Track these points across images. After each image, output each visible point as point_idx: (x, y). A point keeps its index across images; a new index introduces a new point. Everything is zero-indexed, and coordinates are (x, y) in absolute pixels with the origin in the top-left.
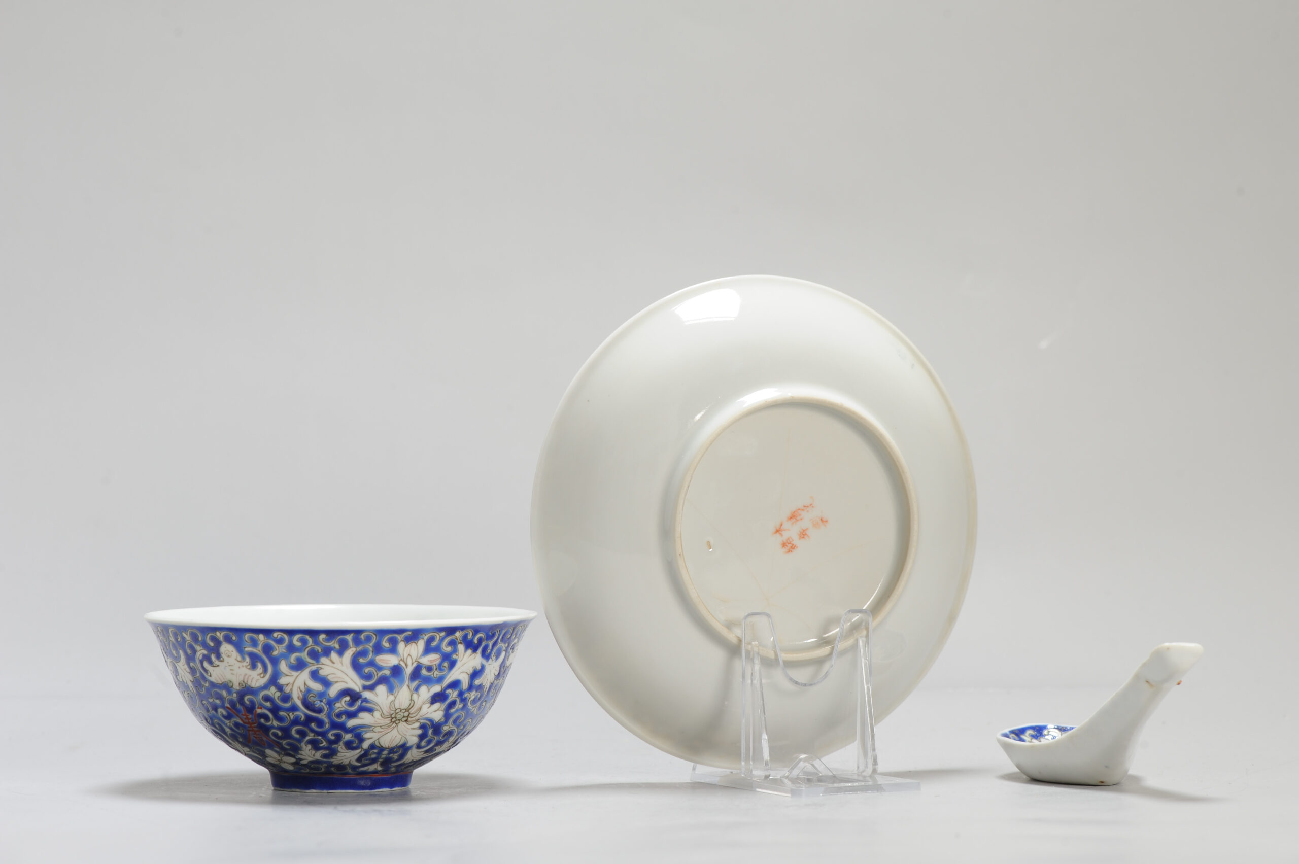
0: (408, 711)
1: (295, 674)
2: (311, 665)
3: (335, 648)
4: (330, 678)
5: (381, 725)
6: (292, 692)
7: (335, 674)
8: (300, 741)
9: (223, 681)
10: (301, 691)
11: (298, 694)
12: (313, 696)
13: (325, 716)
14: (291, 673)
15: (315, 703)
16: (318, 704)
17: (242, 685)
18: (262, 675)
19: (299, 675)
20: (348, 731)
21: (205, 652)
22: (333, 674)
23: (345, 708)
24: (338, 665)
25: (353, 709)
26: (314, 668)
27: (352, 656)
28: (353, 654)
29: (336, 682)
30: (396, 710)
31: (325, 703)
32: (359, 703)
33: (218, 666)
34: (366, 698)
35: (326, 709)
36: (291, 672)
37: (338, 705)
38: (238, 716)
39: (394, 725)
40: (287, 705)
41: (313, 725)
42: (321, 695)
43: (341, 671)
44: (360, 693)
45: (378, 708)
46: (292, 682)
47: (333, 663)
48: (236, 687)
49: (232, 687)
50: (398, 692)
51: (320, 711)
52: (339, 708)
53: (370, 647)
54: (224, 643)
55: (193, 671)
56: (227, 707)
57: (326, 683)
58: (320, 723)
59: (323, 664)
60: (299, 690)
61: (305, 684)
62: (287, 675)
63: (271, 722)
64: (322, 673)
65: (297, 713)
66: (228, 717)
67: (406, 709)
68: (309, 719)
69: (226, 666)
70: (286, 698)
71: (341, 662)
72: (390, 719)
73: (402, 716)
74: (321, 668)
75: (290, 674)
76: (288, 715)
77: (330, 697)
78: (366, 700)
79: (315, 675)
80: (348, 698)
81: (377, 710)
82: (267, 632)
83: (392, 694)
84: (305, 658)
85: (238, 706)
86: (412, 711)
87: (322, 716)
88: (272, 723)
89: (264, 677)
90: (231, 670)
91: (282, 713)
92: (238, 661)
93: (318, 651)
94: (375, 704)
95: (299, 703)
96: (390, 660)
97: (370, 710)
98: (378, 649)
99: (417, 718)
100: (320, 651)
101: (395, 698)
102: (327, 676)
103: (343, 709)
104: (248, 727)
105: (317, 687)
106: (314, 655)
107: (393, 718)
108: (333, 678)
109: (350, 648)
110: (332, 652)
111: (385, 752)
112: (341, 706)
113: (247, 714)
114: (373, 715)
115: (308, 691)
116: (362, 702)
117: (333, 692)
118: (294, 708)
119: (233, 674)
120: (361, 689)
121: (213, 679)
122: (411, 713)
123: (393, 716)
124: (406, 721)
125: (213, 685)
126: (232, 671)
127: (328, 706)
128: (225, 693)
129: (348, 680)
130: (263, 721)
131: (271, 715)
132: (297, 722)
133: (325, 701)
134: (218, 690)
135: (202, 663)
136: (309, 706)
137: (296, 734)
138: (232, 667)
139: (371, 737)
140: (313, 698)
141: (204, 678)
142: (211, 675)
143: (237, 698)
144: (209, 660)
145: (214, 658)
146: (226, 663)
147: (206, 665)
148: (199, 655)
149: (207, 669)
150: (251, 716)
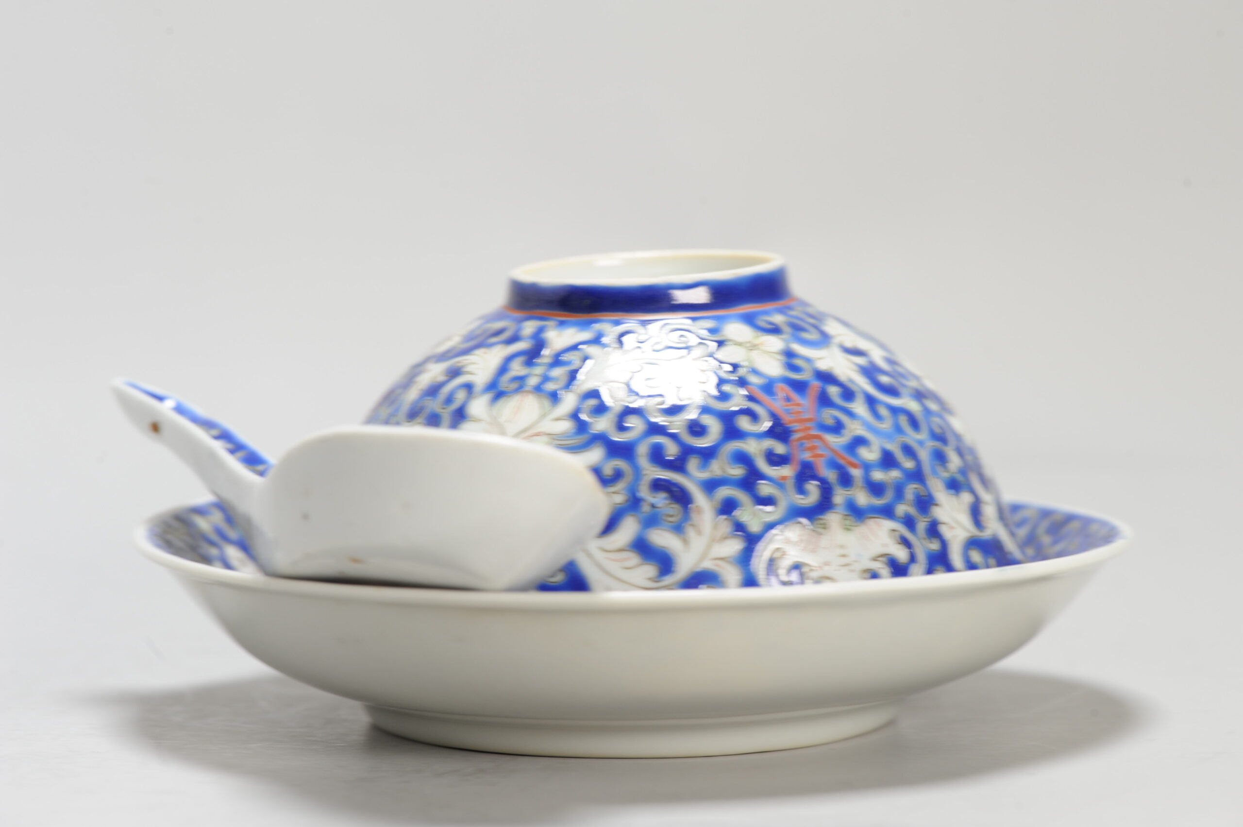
1: (707, 565)
2: (671, 586)
4: (633, 559)
6: (713, 521)
7: (623, 568)
8: (707, 410)
9: (863, 527)
10: (694, 526)
11: (699, 519)
12: (671, 516)
13: (647, 473)
15: (665, 503)
16: (660, 499)
17: (821, 523)
18: (778, 551)
19: (697, 564)
20: (601, 438)
22: (628, 569)
23: (604, 492)
24: (618, 587)
26: (668, 580)
29: (621, 550)
31: (644, 503)
33: (874, 559)
35: (644, 488)
36: (714, 567)
37: (619, 499)
40: (724, 492)
41: (672, 450)
42: (652, 521)
43: (611, 575)
46: (715, 544)
48: (833, 518)
49: (843, 517)
51: (658, 485)
52: (617, 493)
55: (933, 530)
56: (855, 466)
57: (643, 549)
58: (657, 456)
60: (698, 526)
61: (687, 542)
62: (723, 559)
63: (762, 448)
64: (650, 570)
65: (704, 475)
66: (859, 441)
68: (678, 465)
69: (856, 561)
70: (728, 507)
74: (650, 579)
75: (718, 562)
76: (724, 470)
77: (635, 516)
79: (665, 563)
85: (831, 475)
87: (653, 472)
88: (759, 446)
89: (774, 548)
90: (845, 555)
91: (738, 472)
92: (829, 579)
95: (700, 498)
102: (639, 564)
103: (609, 490)
104: (809, 429)
105: (661, 538)
108: (627, 560)
111: (533, 381)
112: (612, 496)
115: (678, 529)
117: (628, 529)
118: (710, 486)
119: (842, 547)
121: (888, 524)
125: (887, 512)
126: (843, 552)
127: (640, 495)
128: (863, 498)
129: (600, 556)
130: (780, 449)
131: (762, 465)
132: (708, 455)
133: (646, 508)
134: (878, 502)
135: (913, 559)
136: (682, 497)
137: (714, 427)
138: (844, 561)
139: (558, 419)
140: (671, 512)
141: (909, 522)
142: (892, 531)
143: (836, 493)
144: (897, 569)
145: (885, 575)
146: (857, 568)
147: (901, 554)
148: (917, 571)
149: (900, 543)
150: (807, 456)
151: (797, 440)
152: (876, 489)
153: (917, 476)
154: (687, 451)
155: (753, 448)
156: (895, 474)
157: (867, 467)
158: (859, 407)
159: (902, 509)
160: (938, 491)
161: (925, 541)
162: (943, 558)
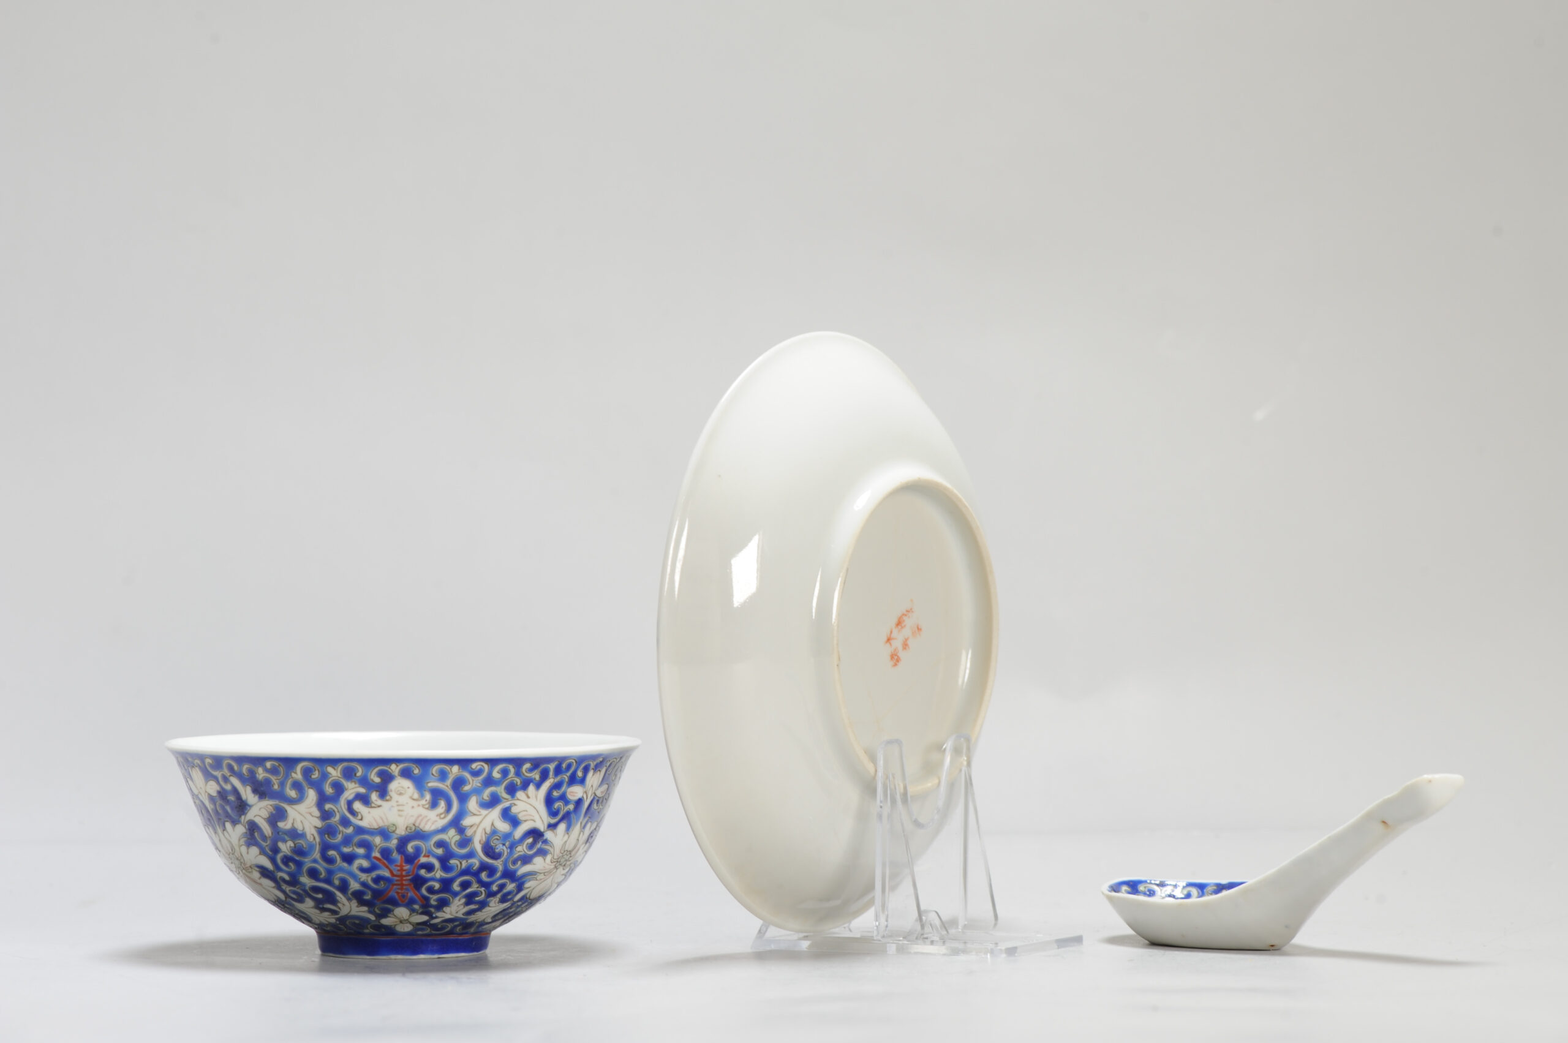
1: (484, 812)
2: (506, 800)
3: (535, 779)
4: (521, 817)
5: (545, 872)
6: (474, 835)
7: (527, 811)
8: (455, 894)
9: (381, 824)
10: (486, 833)
11: (482, 837)
12: (497, 839)
13: (501, 863)
14: (480, 812)
15: (497, 847)
16: (500, 848)
17: (411, 829)
18: (442, 816)
19: (489, 813)
20: (514, 879)
21: (362, 790)
22: (524, 811)
23: (524, 851)
24: (532, 800)
25: (531, 852)
26: (506, 804)
27: (548, 788)
28: (550, 786)
29: (525, 821)
30: (563, 853)
31: (507, 846)
32: (539, 845)
33: (379, 806)
34: (546, 839)
35: (505, 854)
36: (480, 810)
37: (519, 848)
38: (387, 867)
39: (553, 872)
40: (464, 851)
41: (484, 876)
42: (507, 836)
43: (534, 807)
44: (543, 832)
46: (477, 823)
47: (528, 797)
48: (401, 831)
49: (394, 832)
50: (572, 831)
51: (498, 857)
52: (519, 852)
53: (566, 777)
54: (399, 777)
55: (325, 815)
56: (376, 858)
57: (515, 822)
58: (492, 871)
59: (518, 799)
60: (484, 833)
61: (493, 824)
62: (474, 815)
63: (433, 873)
64: (514, 810)
65: (471, 861)
66: (365, 870)
67: (569, 853)
68: (482, 867)
69: (392, 806)
70: (465, 842)
71: (536, 797)
72: (555, 864)
73: (564, 860)
74: (515, 805)
75: (478, 813)
76: (461, 863)
77: (515, 839)
78: (545, 841)
79: (506, 814)
80: (530, 840)
81: (551, 853)
82: (464, 763)
83: (567, 832)
84: (501, 793)
85: (395, 855)
87: (497, 862)
88: (435, 874)
89: (443, 818)
90: (399, 810)
91: (453, 862)
92: (414, 799)
93: (517, 783)
94: (552, 846)
95: (478, 848)
96: (576, 793)
97: (544, 852)
98: (573, 780)
99: (572, 861)
100: (519, 783)
101: (568, 838)
102: (518, 813)
103: (521, 853)
104: (397, 881)
105: (504, 827)
106: (512, 790)
108: (525, 816)
109: (549, 779)
110: (531, 784)
112: (521, 849)
113: (404, 864)
114: (545, 860)
115: (494, 832)
116: (541, 844)
117: (519, 833)
118: (471, 855)
119: (400, 816)
120: (546, 827)
121: (364, 824)
125: (360, 830)
126: (401, 813)
127: (509, 851)
128: (377, 840)
129: (537, 818)
130: (423, 872)
131: (437, 864)
132: (466, 872)
133: (507, 844)
134: (367, 837)
135: (350, 804)
136: (489, 851)
137: (456, 887)
138: (401, 808)
140: (495, 841)
141: (345, 822)
142: (361, 819)
143: (395, 846)
144: (365, 800)
145: (374, 796)
146: (393, 803)
147: (358, 806)
148: (348, 795)
149: (357, 813)
150: (407, 867)
151: (409, 875)
152: (365, 844)
153: (326, 845)
154: (476, 874)
155: (439, 874)
156: (346, 850)
157: (367, 856)
158: (354, 886)
160: (313, 835)
161: (336, 810)
162: (322, 799)
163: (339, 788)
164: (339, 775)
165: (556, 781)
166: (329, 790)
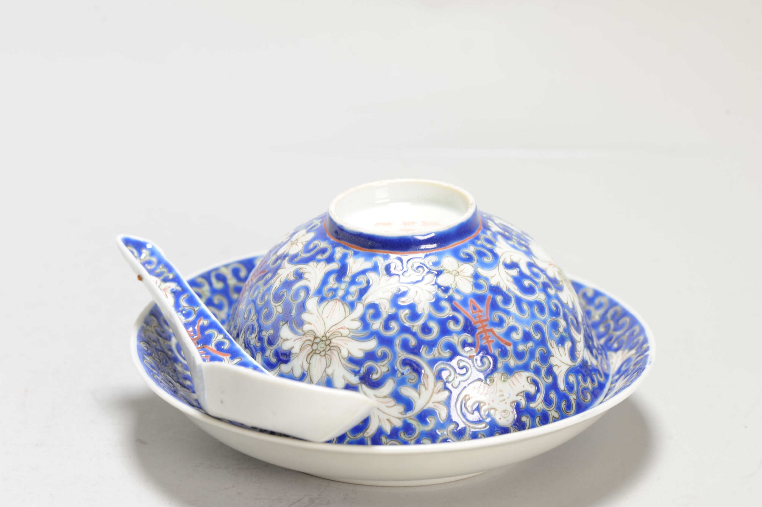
0: (313, 350)
1: (430, 405)
2: (411, 417)
3: (386, 438)
4: (392, 402)
5: (341, 338)
6: (435, 383)
7: (387, 407)
8: (431, 317)
9: (513, 379)
10: (424, 385)
11: (427, 382)
12: (412, 380)
13: (399, 355)
14: (434, 406)
15: (409, 372)
16: (407, 370)
17: (491, 380)
18: (467, 398)
19: (425, 405)
20: (376, 334)
21: (532, 405)
22: (389, 407)
23: (377, 365)
24: (384, 417)
25: (369, 363)
26: (410, 414)
27: (368, 427)
28: (367, 429)
29: (385, 397)
30: (325, 355)
31: (398, 372)
32: (363, 370)
33: (518, 395)
34: (355, 375)
35: (398, 364)
37: (385, 369)
38: (498, 338)
39: (328, 335)
40: (438, 365)
41: (413, 342)
42: (402, 382)
43: (381, 410)
44: (361, 383)
45: (343, 361)
46: (435, 395)
47: (388, 420)
48: (498, 376)
49: (502, 374)
50: (322, 377)
51: (405, 363)
52: (384, 366)
54: (509, 427)
55: (550, 371)
56: (509, 345)
57: (397, 397)
58: (405, 345)
59: (399, 418)
60: (426, 386)
61: (420, 395)
62: (439, 402)
63: (460, 340)
64: (400, 408)
65: (430, 357)
66: (512, 329)
67: (315, 353)
68: (415, 351)
69: (509, 398)
71: (380, 420)
72: (331, 345)
73: (319, 344)
74: (401, 413)
75: (436, 404)
76: (440, 354)
77: (393, 379)
78: (356, 373)
79: (408, 405)
80: (375, 377)
81: (344, 359)
83: (328, 375)
84: (418, 425)
85: (496, 352)
86: (308, 349)
87: (403, 355)
88: (459, 339)
89: (466, 396)
90: (503, 395)
91: (447, 354)
92: (494, 409)
93: (404, 434)
94: (345, 367)
95: (426, 370)
97: (352, 360)
99: (305, 338)
100: (402, 434)
101: (325, 371)
102: (395, 405)
103: (380, 364)
104: (485, 326)
105: (407, 391)
106: (408, 428)
107: (329, 345)
108: (388, 402)
109: (370, 437)
110: (389, 433)
112: (381, 367)
113: (487, 344)
114: (349, 353)
115: (415, 387)
116: (359, 372)
117: (389, 386)
118: (432, 363)
119: (501, 391)
120: (359, 387)
121: (525, 374)
122: (310, 347)
123: (328, 348)
124: (316, 338)
125: (526, 368)
126: (501, 393)
127: (396, 368)
128: (512, 362)
129: (374, 400)
130: (470, 340)
131: (459, 349)
132: (432, 345)
133: (399, 375)
134: (520, 363)
135: (538, 390)
136: (417, 369)
137: (435, 327)
138: (502, 398)
139: (353, 320)
140: (413, 377)
141: (537, 371)
142: (527, 378)
143: (499, 361)
144: (530, 398)
145: (523, 403)
146: (509, 401)
147: (532, 389)
148: (540, 397)
149: (531, 383)
150: (484, 342)
151: (479, 333)
152: (519, 355)
153: (543, 342)
154: (421, 343)
155: (455, 340)
156: (530, 344)
157: (515, 344)
158: (512, 308)
159: (533, 364)
160: (553, 348)
161: (545, 379)
162: (554, 386)
163: (547, 401)
164: (549, 412)
165: (361, 434)
166: (553, 395)
